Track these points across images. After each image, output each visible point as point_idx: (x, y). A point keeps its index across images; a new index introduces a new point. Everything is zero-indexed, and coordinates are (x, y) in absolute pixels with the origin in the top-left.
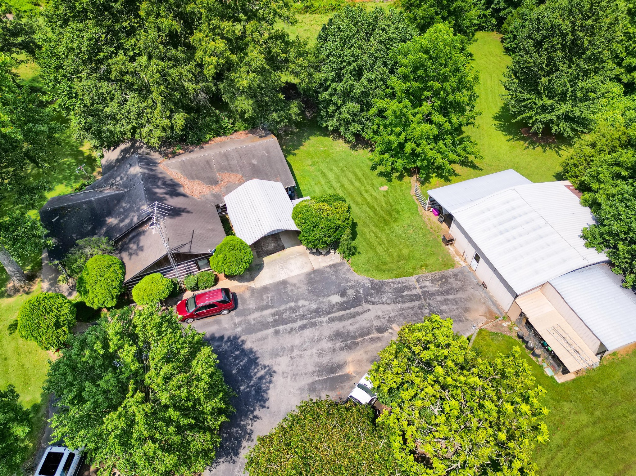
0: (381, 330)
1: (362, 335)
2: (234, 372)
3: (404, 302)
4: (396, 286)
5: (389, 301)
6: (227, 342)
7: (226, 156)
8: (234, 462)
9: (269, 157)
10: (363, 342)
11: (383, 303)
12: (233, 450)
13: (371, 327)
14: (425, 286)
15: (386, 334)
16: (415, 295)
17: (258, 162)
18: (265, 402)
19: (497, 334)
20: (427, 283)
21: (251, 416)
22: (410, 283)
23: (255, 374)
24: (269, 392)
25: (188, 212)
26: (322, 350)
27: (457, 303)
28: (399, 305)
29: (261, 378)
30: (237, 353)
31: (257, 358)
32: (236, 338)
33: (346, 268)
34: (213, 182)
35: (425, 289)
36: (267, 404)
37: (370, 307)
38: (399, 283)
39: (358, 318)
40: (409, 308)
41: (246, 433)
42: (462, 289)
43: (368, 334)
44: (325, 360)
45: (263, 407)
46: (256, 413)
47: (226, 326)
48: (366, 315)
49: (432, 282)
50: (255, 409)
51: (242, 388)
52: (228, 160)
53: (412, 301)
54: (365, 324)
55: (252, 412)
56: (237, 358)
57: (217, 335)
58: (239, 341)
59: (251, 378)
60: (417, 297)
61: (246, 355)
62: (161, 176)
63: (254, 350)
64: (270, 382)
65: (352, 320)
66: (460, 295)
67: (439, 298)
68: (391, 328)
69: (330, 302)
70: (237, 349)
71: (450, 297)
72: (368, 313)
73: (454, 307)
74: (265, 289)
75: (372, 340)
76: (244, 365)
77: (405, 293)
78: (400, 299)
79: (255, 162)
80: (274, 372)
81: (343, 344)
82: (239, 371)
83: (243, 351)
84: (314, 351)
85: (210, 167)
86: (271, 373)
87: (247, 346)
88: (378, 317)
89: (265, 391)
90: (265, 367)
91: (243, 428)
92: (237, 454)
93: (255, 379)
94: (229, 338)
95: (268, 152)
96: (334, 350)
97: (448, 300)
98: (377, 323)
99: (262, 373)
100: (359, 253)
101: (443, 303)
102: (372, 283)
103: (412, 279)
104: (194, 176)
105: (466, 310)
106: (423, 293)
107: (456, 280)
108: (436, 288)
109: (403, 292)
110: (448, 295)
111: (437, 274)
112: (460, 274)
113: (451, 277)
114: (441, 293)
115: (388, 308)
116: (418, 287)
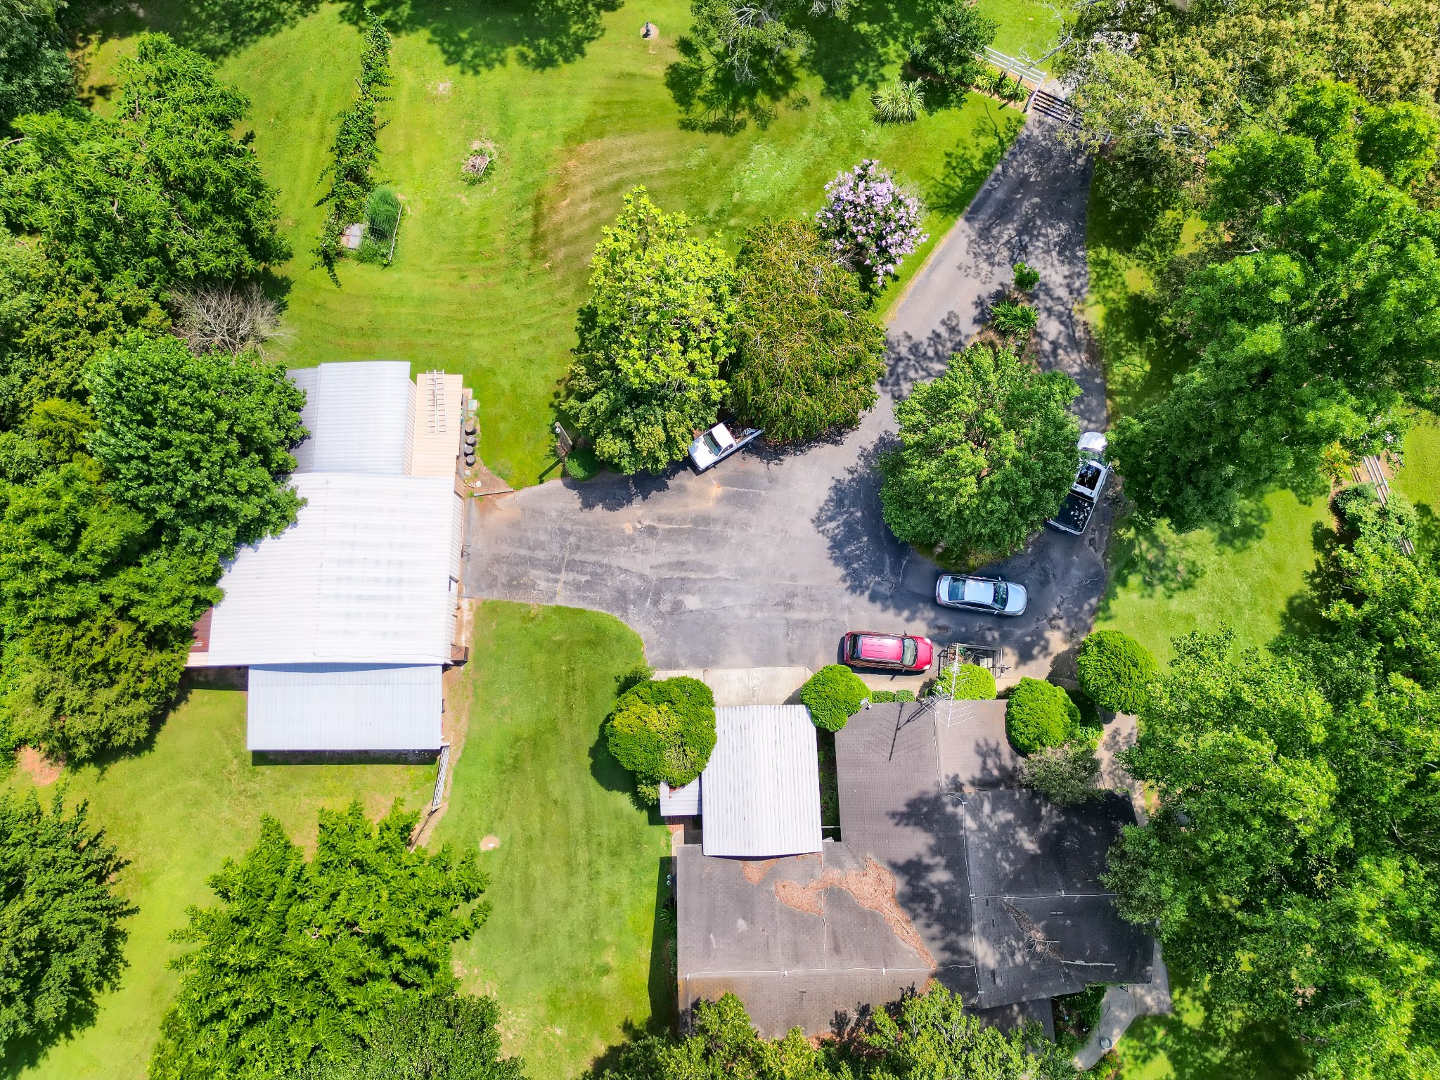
0: (651, 531)
1: (680, 532)
2: (865, 539)
3: (595, 564)
4: (592, 595)
5: (617, 572)
6: (867, 588)
7: (797, 956)
8: (886, 432)
9: (709, 931)
10: (684, 521)
11: (626, 571)
12: (885, 445)
13: (661, 541)
14: (548, 580)
15: (646, 523)
16: (571, 570)
17: (735, 921)
18: (835, 486)
19: (500, 474)
20: (542, 585)
21: (856, 475)
22: (568, 593)
23: (838, 527)
24: (827, 498)
25: (893, 815)
26: (742, 529)
27: (520, 541)
28: (606, 561)
29: (831, 519)
30: (855, 566)
31: (831, 548)
32: (853, 589)
33: (653, 654)
34: (835, 896)
35: (551, 576)
36: (834, 483)
37: (647, 572)
38: (584, 599)
39: (674, 559)
40: (593, 552)
41: (866, 459)
42: (498, 559)
43: (670, 531)
44: (743, 514)
45: (838, 481)
46: (850, 477)
47: (862, 614)
48: (660, 559)
49: (534, 585)
50: (850, 481)
51: (859, 514)
52: (795, 944)
53: (583, 563)
54: (668, 547)
55: (853, 480)
56: (858, 558)
57: (878, 606)
58: (848, 584)
59: (845, 523)
60: (571, 566)
61: (845, 558)
62: (936, 929)
63: (831, 562)
64: (821, 510)
65: (684, 559)
66: (506, 550)
67: (540, 555)
68: (635, 529)
69: (702, 600)
70: (855, 570)
71: (523, 552)
72: (655, 563)
73: (529, 534)
74: (791, 660)
75: (669, 520)
76: (849, 543)
77: (584, 578)
78: (599, 571)
79: (742, 924)
80: (813, 521)
81: (711, 527)
82: (858, 539)
83: (847, 565)
84: (752, 531)
85: (834, 934)
86: (818, 522)
87: (840, 571)
88: (645, 552)
89: (831, 500)
90: (823, 532)
91: (868, 465)
92: (881, 439)
93: (841, 519)
94: (862, 593)
95: (708, 942)
96: (726, 523)
97: (529, 548)
98: (652, 543)
99: (832, 525)
100: (617, 679)
101: (539, 545)
102: (625, 611)
103: (560, 601)
104: (870, 918)
105: (515, 525)
106: (558, 571)
107: (495, 578)
108: (534, 573)
109: (587, 581)
110: (524, 557)
111: (518, 599)
112: (483, 586)
113: (499, 586)
114: (533, 562)
115: (624, 563)
116: (560, 584)
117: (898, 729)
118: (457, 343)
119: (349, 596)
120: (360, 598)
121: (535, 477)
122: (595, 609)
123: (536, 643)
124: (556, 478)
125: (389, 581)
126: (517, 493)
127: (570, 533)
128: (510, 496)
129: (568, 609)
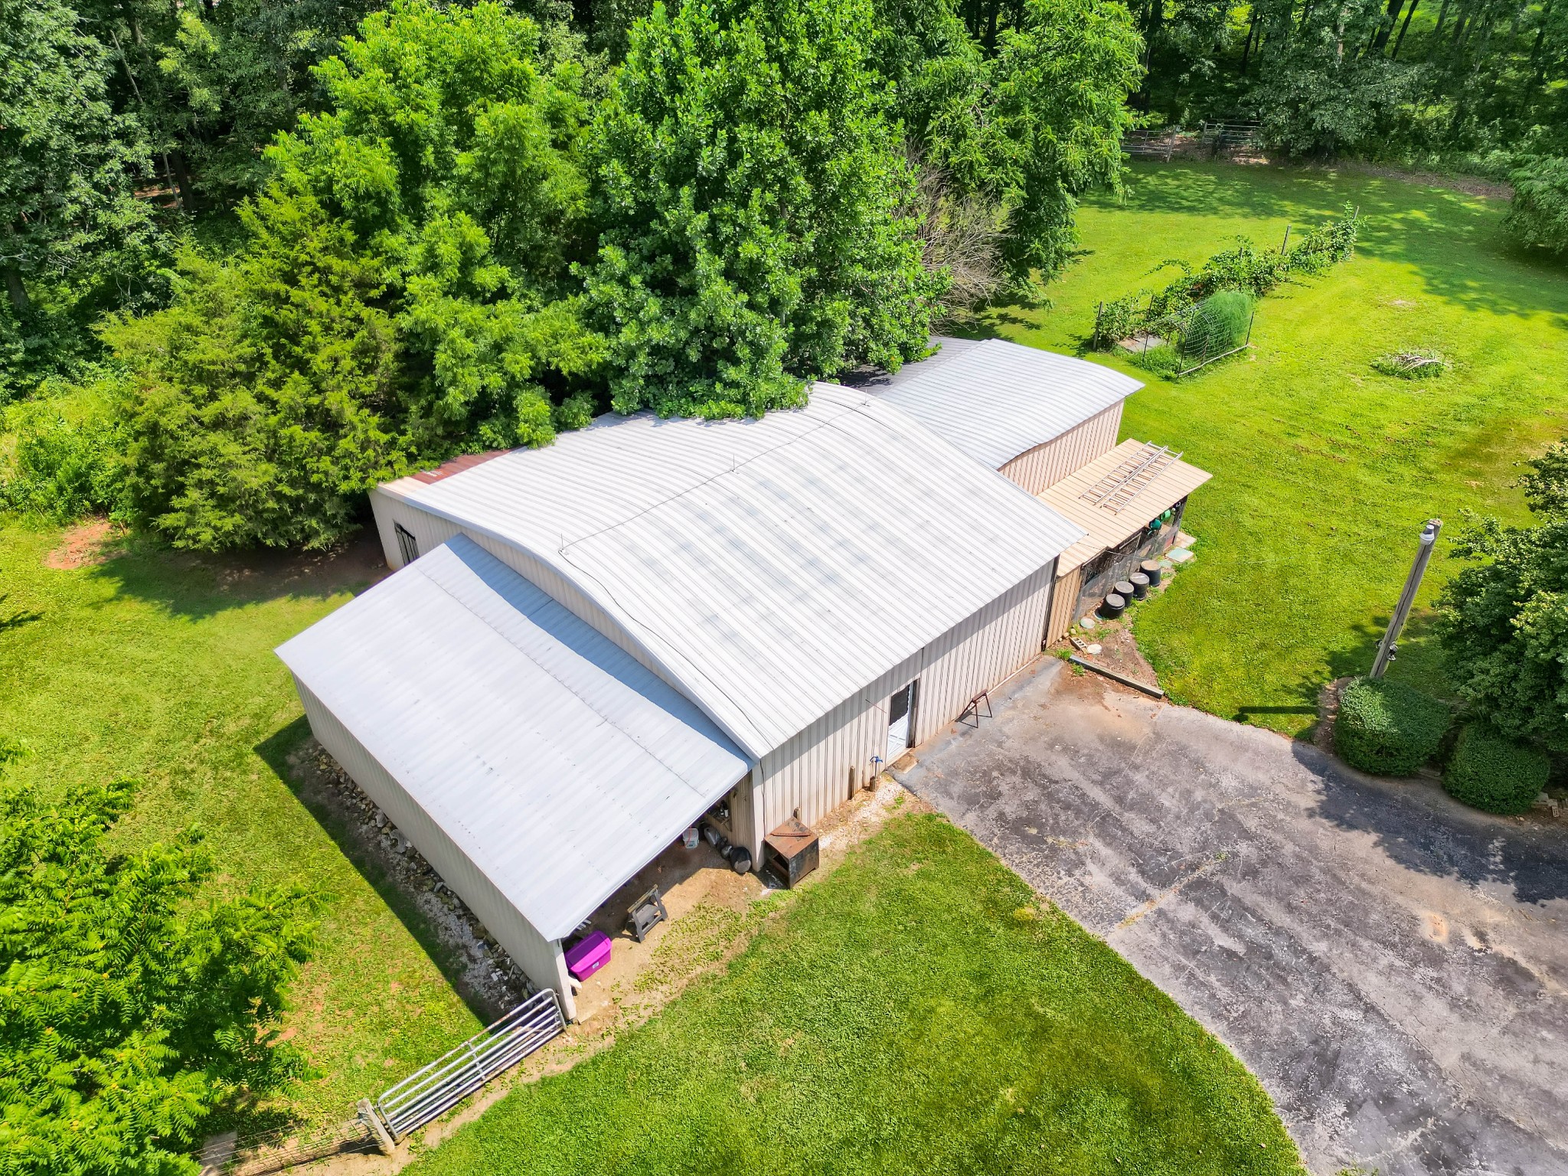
0: (1512, 977)
3: (1281, 933)
5: (1338, 993)
11: (1372, 1010)
13: (1530, 1016)
14: (1119, 881)
15: (1507, 950)
16: (1199, 902)
19: (1152, 655)
20: (1098, 878)
22: (1155, 940)
27: (1108, 775)
28: (1320, 948)
35: (1136, 878)
37: (1447, 1059)
38: (1193, 982)
40: (1290, 909)
42: (1029, 771)
48: (1512, 1061)
49: (1075, 865)
53: (1242, 909)
66: (1062, 767)
67: (1138, 825)
68: (1456, 939)
71: (1100, 796)
73: (1139, 778)
77: (1223, 940)
78: (1281, 955)
88: (1464, 1008)
97: (1120, 800)
101: (1147, 807)
102: (1305, 1104)
103: (1117, 939)
105: (1121, 747)
106: (1163, 880)
107: (994, 796)
108: (1092, 842)
109: (1231, 954)
110: (1095, 806)
111: (1015, 861)
112: (957, 789)
113: (992, 812)
114: (1107, 826)
115: (1372, 985)
116: (1144, 908)
121: (1225, 702)
122: (1213, 1028)
123: (979, 977)
124: (1287, 734)
125: (812, 563)
126: (1164, 705)
127: (1247, 835)
128: (1145, 701)
129: (1132, 977)
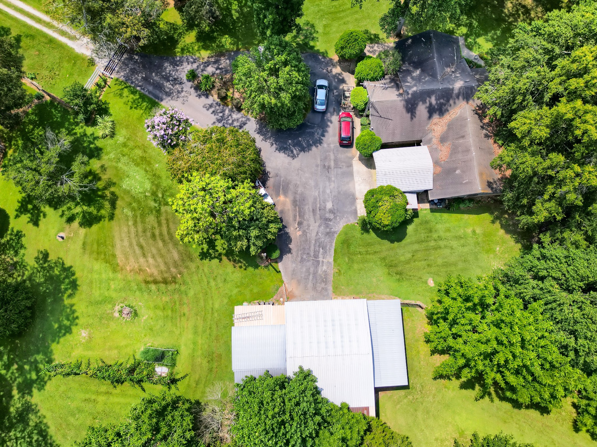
0: (300, 224)
1: (300, 212)
2: (300, 139)
3: (315, 246)
4: (328, 246)
5: (318, 237)
6: (320, 138)
7: (467, 151)
8: (255, 131)
9: (462, 183)
10: (295, 210)
11: (317, 233)
12: (261, 132)
13: (304, 219)
14: (323, 265)
15: (296, 226)
16: (318, 256)
17: (457, 174)
18: (279, 150)
19: (277, 290)
20: (325, 268)
21: (274, 143)
22: (328, 257)
23: (296, 149)
24: (283, 154)
25: (412, 119)
26: (298, 187)
27: (306, 279)
28: (313, 242)
29: (292, 152)
30: (311, 142)
31: (304, 152)
32: (321, 143)
33: (351, 219)
34: (443, 139)
35: (321, 264)
36: (277, 151)
37: (317, 224)
38: (330, 249)
39: (311, 214)
40: (310, 247)
41: (267, 139)
42: (315, 288)
43: (300, 216)
44: (291, 187)
45: (276, 149)
46: (274, 145)
47: (330, 139)
48: (312, 219)
49: (325, 271)
50: (276, 145)
51: (290, 141)
52: (463, 152)
53: (315, 251)
54: (306, 216)
55: (276, 144)
56: (308, 141)
57: (326, 134)
58: (318, 145)
59: (294, 146)
60: (316, 256)
61: (308, 146)
62: (451, 102)
63: (310, 151)
64: (288, 156)
65: (311, 209)
66: (310, 285)
67: (312, 270)
68: (299, 230)
69: (328, 201)
70: (313, 142)
71: (311, 277)
72: (314, 222)
73: (303, 275)
74: (350, 166)
75: (295, 216)
76: (302, 145)
78: (318, 244)
79: (458, 172)
80: (293, 159)
81: (298, 199)
82: (300, 141)
83: (311, 145)
84: (298, 183)
85: (457, 139)
86: (294, 157)
87: (314, 148)
88: (309, 226)
89: (284, 152)
90: (298, 155)
91: (270, 138)
92: (258, 133)
93: (292, 148)
94: (322, 140)
95: (466, 183)
96: (296, 193)
97: (309, 275)
98: (305, 223)
99: (295, 152)
100: (362, 234)
101: (308, 270)
102: (335, 232)
103: (331, 260)
104: (450, 126)
105: (299, 282)
106: (318, 262)
107: (323, 288)
108: (320, 272)
109: (322, 249)
110: (313, 277)
111: (331, 278)
112: (326, 293)
113: (326, 286)
114: (315, 273)
115: (314, 234)
116: (324, 260)
117: (381, 117)
118: (216, 315)
119: (342, 341)
120: (342, 337)
121: (278, 275)
122: (334, 245)
123: (349, 269)
124: (278, 265)
125: (333, 325)
126: (285, 282)
127: (302, 258)
128: (287, 285)
129: (334, 256)
